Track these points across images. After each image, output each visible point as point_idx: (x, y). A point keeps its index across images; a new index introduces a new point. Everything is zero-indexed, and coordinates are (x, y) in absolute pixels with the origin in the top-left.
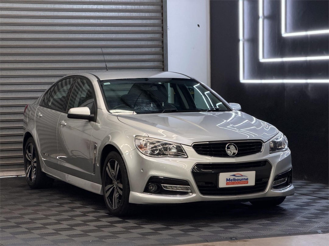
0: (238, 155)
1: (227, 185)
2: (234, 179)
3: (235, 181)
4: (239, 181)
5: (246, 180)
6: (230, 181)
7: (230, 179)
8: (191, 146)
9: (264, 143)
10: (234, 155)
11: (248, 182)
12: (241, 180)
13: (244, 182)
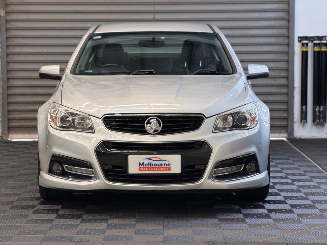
0: (162, 133)
1: (139, 170)
2: (150, 164)
3: (151, 166)
4: (157, 166)
5: (167, 166)
6: (145, 166)
7: (143, 163)
8: (101, 119)
9: (206, 118)
10: (156, 132)
11: (170, 168)
12: (160, 166)
13: (165, 168)
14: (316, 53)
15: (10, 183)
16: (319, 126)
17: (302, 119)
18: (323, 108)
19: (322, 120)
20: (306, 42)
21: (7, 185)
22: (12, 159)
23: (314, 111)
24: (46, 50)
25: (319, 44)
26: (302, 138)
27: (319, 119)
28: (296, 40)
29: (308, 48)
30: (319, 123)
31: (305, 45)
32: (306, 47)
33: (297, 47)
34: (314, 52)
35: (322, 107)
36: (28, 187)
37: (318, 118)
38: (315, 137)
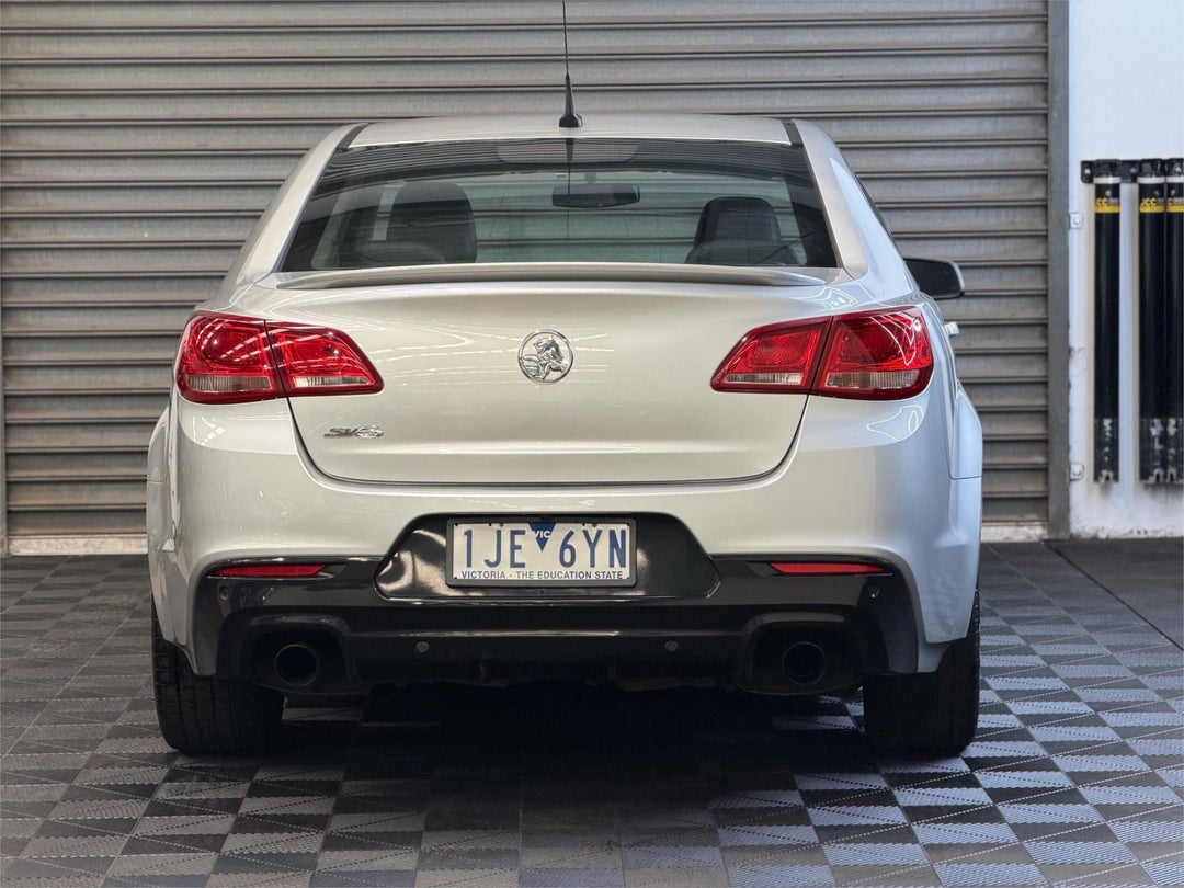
14: (1148, 222)
15: (34, 728)
16: (1162, 494)
17: (1099, 466)
18: (1177, 426)
19: (1172, 470)
20: (1110, 180)
21: (21, 739)
22: (34, 633)
23: (1144, 438)
24: (146, 233)
25: (1159, 187)
26: (1102, 536)
27: (1164, 466)
28: (1075, 172)
29: (1119, 204)
30: (1162, 480)
31: (1108, 193)
32: (1112, 200)
33: (1081, 203)
34: (1142, 216)
35: (1172, 422)
36: (102, 744)
37: (1157, 463)
38: (1150, 535)
